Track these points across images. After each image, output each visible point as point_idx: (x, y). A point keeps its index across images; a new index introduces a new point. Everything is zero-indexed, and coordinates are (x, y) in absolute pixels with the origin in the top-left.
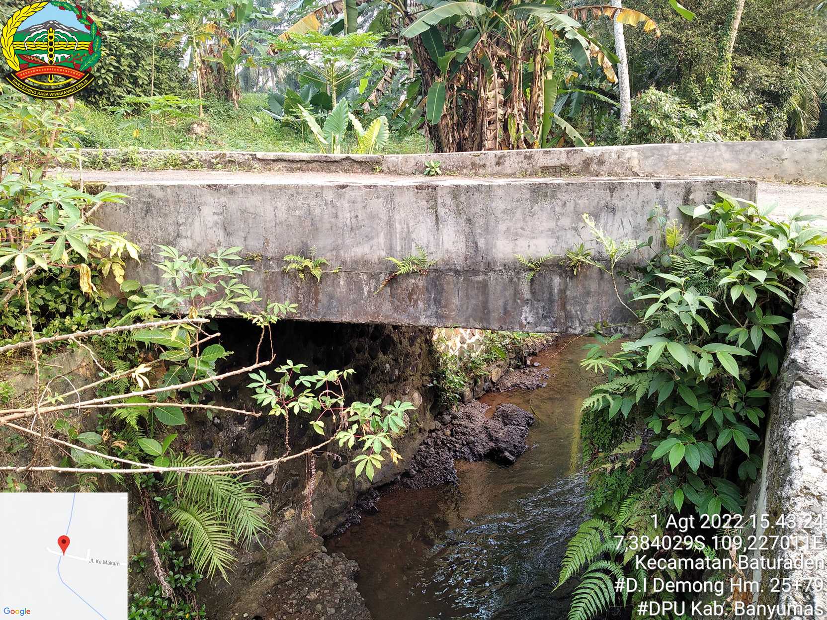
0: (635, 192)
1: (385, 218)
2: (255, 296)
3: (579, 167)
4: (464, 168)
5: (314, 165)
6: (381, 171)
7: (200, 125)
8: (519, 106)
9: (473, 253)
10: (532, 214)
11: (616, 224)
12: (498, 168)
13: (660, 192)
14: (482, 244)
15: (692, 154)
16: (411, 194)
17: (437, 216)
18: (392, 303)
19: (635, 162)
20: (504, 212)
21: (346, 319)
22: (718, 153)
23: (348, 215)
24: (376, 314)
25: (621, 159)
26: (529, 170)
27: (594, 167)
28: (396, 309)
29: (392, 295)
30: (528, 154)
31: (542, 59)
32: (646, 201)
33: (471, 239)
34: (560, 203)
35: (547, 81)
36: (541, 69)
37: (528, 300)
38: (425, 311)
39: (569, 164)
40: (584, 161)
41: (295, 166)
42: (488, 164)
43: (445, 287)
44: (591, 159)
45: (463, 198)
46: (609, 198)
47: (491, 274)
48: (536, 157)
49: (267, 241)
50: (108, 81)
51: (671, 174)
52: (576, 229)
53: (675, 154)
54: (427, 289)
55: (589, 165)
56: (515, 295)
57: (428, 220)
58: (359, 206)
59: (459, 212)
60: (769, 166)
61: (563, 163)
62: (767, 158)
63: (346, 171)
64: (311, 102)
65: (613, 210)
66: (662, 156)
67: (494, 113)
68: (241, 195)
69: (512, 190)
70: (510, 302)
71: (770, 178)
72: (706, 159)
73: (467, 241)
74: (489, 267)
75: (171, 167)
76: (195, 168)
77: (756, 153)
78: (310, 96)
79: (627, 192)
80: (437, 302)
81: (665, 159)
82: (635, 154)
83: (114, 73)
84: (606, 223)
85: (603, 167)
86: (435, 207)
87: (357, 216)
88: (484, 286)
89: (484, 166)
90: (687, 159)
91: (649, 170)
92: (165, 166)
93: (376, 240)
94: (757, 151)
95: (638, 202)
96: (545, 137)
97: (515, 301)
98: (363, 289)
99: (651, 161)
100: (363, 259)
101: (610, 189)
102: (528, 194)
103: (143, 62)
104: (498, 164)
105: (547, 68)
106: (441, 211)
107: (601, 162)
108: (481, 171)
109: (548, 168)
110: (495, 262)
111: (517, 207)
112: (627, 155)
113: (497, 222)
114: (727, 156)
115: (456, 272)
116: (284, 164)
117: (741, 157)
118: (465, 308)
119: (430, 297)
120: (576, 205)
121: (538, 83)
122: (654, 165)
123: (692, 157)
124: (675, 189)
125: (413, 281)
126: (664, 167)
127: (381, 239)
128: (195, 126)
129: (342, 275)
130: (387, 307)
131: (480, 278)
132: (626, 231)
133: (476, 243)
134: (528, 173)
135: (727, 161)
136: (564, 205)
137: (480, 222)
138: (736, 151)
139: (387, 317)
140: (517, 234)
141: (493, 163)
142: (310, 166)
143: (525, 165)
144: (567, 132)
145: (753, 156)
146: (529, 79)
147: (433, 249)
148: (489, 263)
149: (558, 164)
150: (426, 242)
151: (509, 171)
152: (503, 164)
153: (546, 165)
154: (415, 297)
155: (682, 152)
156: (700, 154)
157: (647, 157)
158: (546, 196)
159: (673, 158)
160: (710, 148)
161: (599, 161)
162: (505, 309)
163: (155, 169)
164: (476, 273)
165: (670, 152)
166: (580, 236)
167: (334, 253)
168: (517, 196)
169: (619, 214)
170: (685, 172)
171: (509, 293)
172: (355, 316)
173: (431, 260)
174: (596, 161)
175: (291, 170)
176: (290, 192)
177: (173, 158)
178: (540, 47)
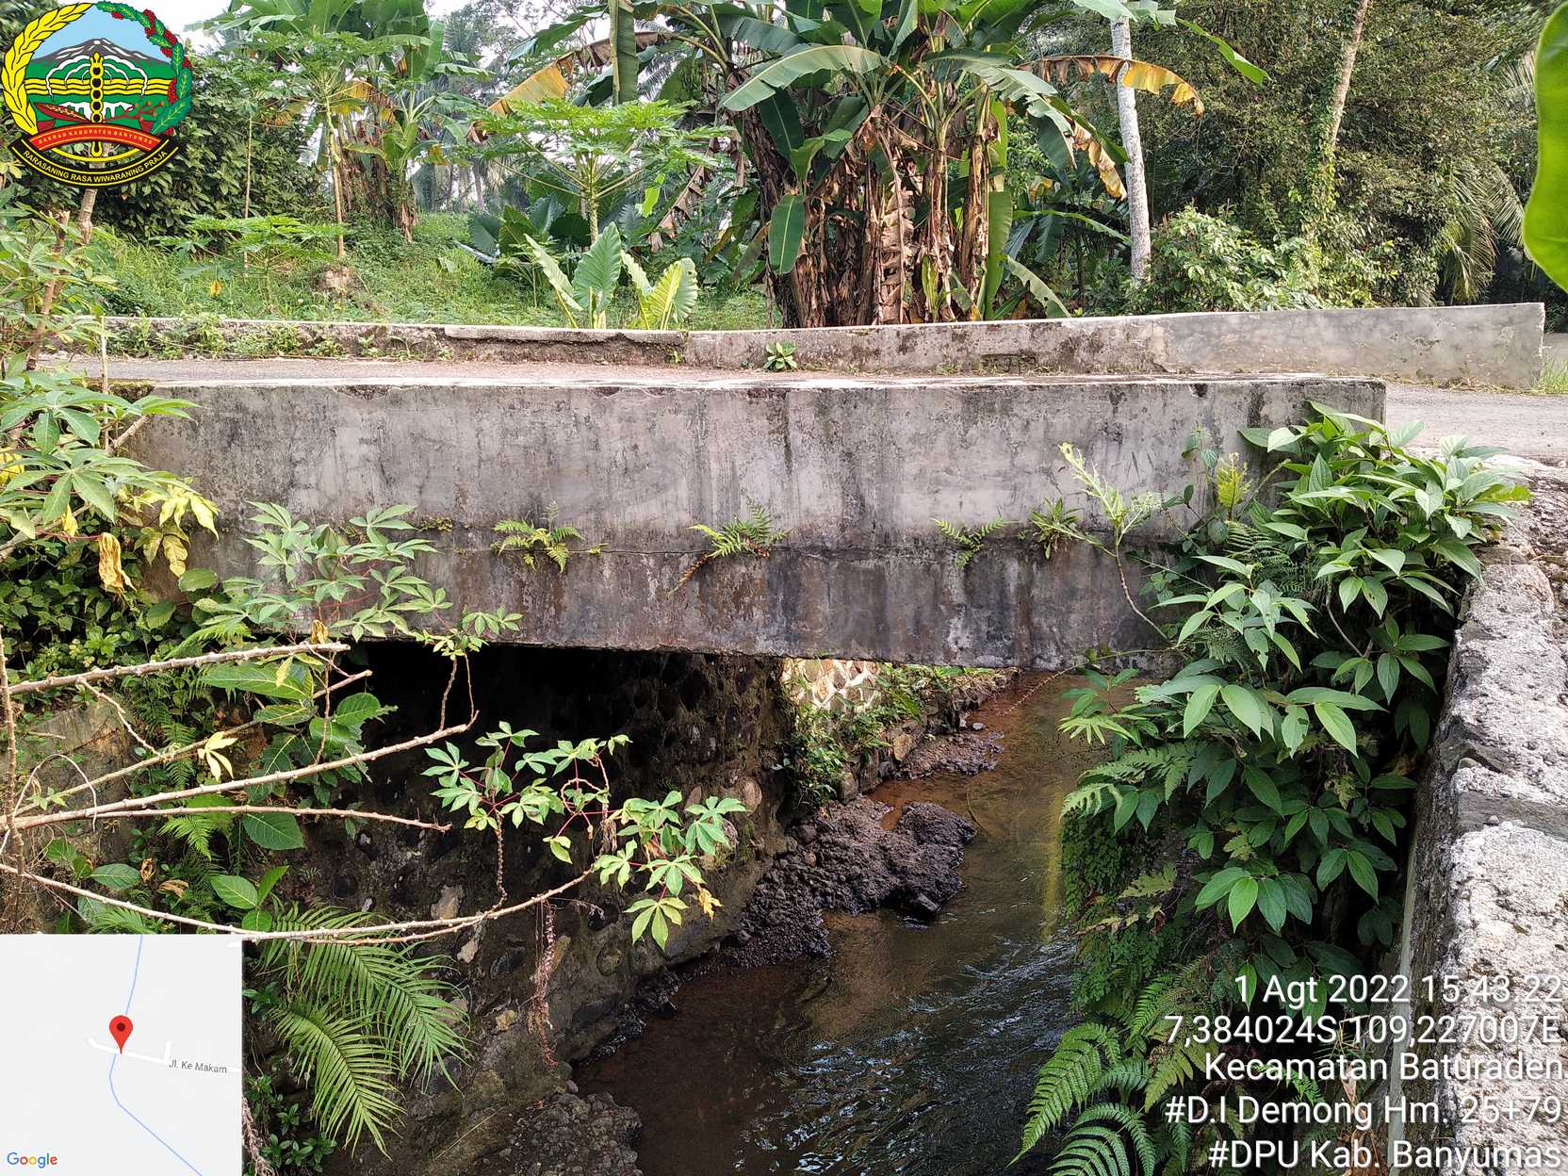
0: (1159, 402)
1: (688, 450)
2: (439, 600)
3: (1055, 355)
4: (840, 356)
5: (556, 349)
6: (683, 362)
7: (339, 272)
8: (942, 241)
9: (857, 518)
10: (966, 444)
11: (1124, 463)
12: (903, 358)
13: (1206, 403)
14: (872, 499)
15: (1264, 332)
16: (737, 410)
17: (787, 446)
18: (703, 611)
19: (1159, 347)
20: (914, 439)
21: (614, 642)
22: (1313, 330)
23: (619, 445)
24: (673, 632)
25: (1131, 341)
26: (961, 362)
27: (1082, 355)
28: (710, 623)
29: (702, 597)
30: (959, 331)
31: (985, 153)
32: (1179, 419)
33: (853, 490)
34: (1018, 423)
35: (994, 195)
36: (982, 171)
37: (959, 605)
38: (765, 626)
39: (1035, 350)
40: (1064, 345)
41: (518, 350)
42: (884, 348)
43: (804, 580)
44: (1077, 341)
45: (836, 413)
46: (1109, 414)
47: (891, 557)
48: (974, 338)
49: (462, 494)
50: (162, 187)
51: (1226, 370)
52: (1048, 472)
53: (1234, 331)
54: (770, 584)
55: (1072, 351)
56: (936, 595)
57: (771, 454)
58: (640, 427)
59: (829, 440)
60: (1407, 355)
61: (1025, 347)
62: (1404, 341)
63: (616, 361)
64: (551, 231)
65: (1118, 437)
66: (1209, 334)
67: (896, 253)
68: (413, 406)
69: (928, 398)
70: (927, 610)
71: (1408, 376)
72: (1292, 341)
73: (844, 495)
74: (887, 542)
75: (282, 353)
76: (327, 354)
77: (1382, 331)
78: (550, 219)
79: (1143, 403)
80: (789, 608)
81: (1214, 341)
82: (1159, 331)
83: (174, 174)
84: (1105, 461)
85: (1099, 356)
86: (784, 430)
87: (636, 447)
88: (878, 578)
89: (877, 352)
90: (1257, 340)
91: (1183, 361)
92: (270, 351)
93: (671, 491)
94: (1385, 327)
95: (1164, 422)
96: (991, 300)
97: (936, 608)
98: (647, 586)
99: (1187, 344)
100: (647, 525)
101: (1111, 396)
102: (957, 407)
103: (230, 153)
104: (903, 349)
105: (995, 171)
106: (796, 437)
107: (1095, 347)
108: (872, 363)
109: (996, 357)
110: (897, 535)
111: (936, 433)
112: (1144, 334)
113: (901, 459)
114: (1329, 334)
115: (825, 552)
116: (498, 348)
117: (1355, 337)
118: (841, 620)
119: (774, 602)
120: (1048, 426)
121: (976, 198)
122: (1194, 352)
123: (1264, 338)
124: (1234, 398)
125: (743, 570)
126: (1211, 355)
127: (683, 491)
128: (329, 274)
129: (607, 558)
130: (692, 619)
131: (870, 564)
132: (1143, 476)
133: (862, 498)
134: (959, 367)
135: (1329, 344)
136: (1026, 426)
137: (869, 458)
138: (1346, 327)
139: (692, 638)
140: (937, 481)
141: (894, 348)
142: (548, 350)
143: (953, 352)
144: (1032, 290)
145: (1377, 335)
146: (961, 190)
147: (779, 509)
148: (887, 536)
149: (1014, 349)
150: (767, 495)
151: (924, 363)
152: (913, 349)
153: (992, 352)
154: (747, 600)
155: (1246, 328)
156: (1279, 331)
157: (1180, 338)
158: (992, 411)
159: (1230, 338)
160: (1297, 320)
161: (1091, 345)
162: (917, 622)
163: (251, 357)
164: (861, 554)
165: (1224, 328)
166: (1055, 484)
167: (592, 516)
168: (939, 409)
169: (1128, 444)
170: (1252, 365)
171: (924, 592)
172: (632, 636)
173: (776, 530)
174: (1085, 344)
175: (511, 359)
176: (507, 401)
177: (286, 335)
178: (982, 132)
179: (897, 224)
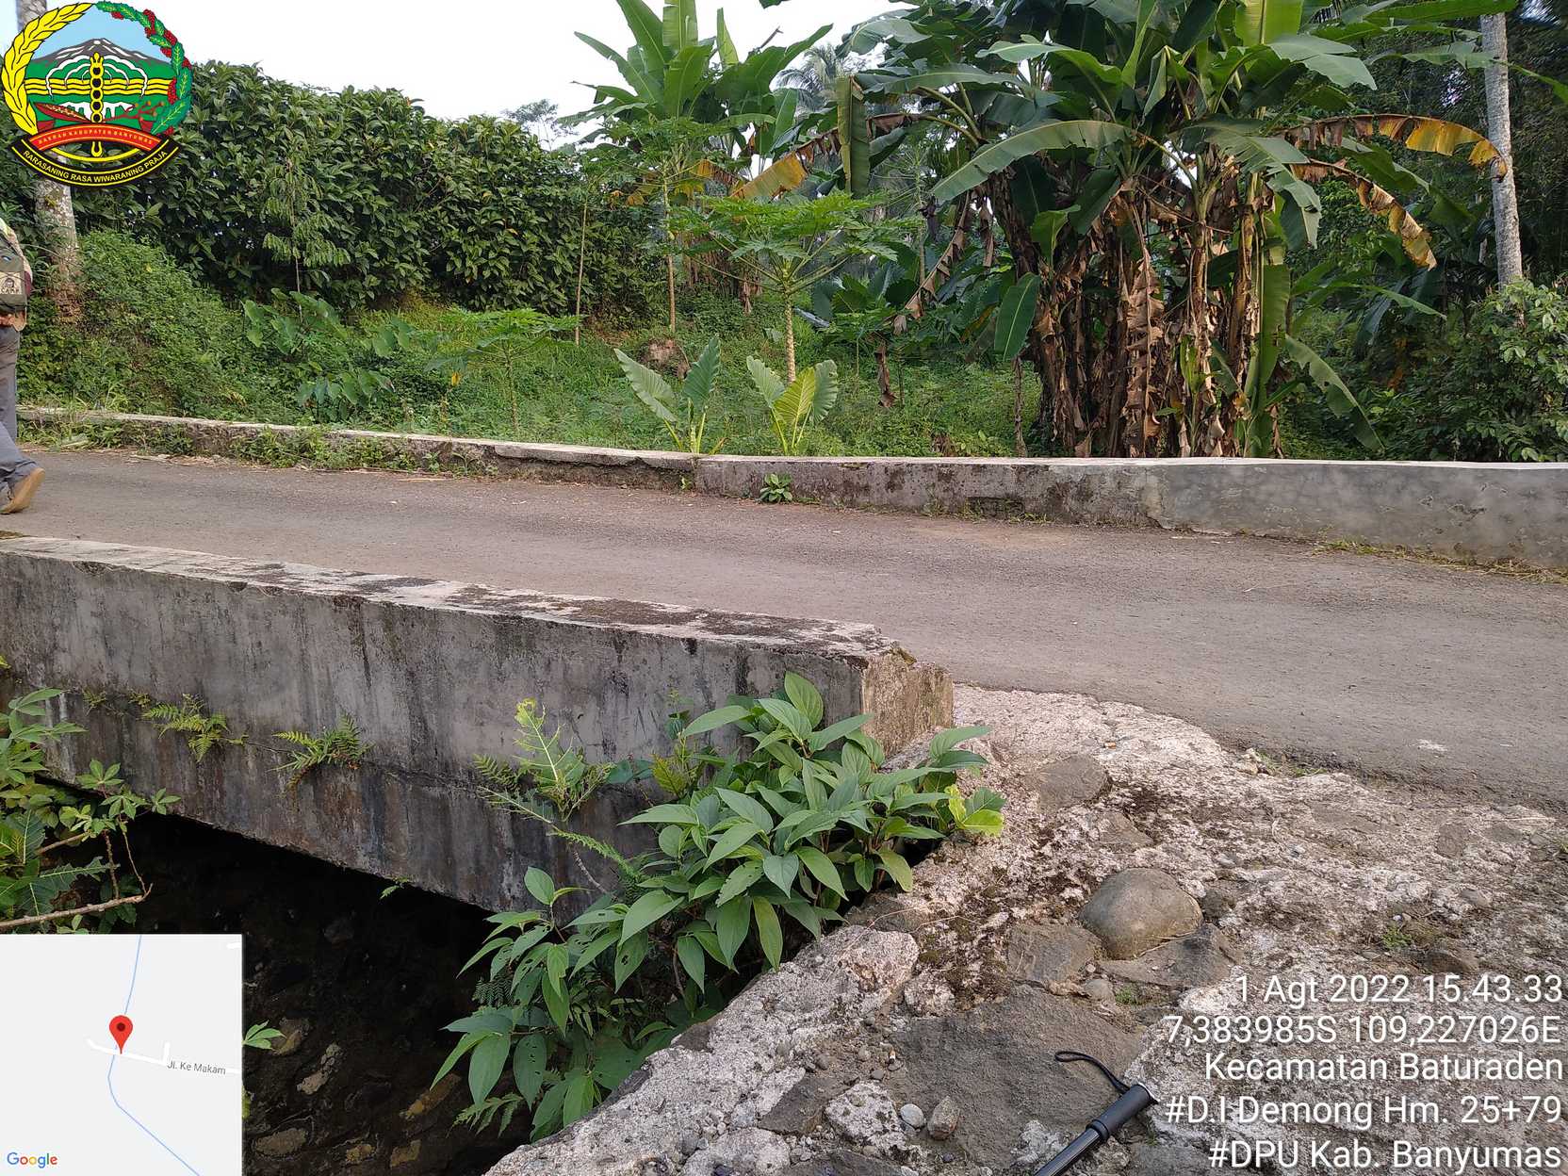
0: (656, 656)
1: (296, 652)
2: (109, 775)
3: (1042, 501)
4: (833, 491)
6: (691, 488)
7: (662, 345)
8: (1203, 324)
9: (422, 741)
10: (502, 677)
11: (631, 721)
12: (890, 495)
13: (697, 662)
14: (432, 725)
15: (1271, 487)
16: (326, 611)
17: (365, 658)
18: (319, 817)
19: (1153, 498)
20: (461, 665)
21: (259, 834)
22: (1327, 489)
23: (248, 640)
24: (298, 834)
25: (1123, 490)
26: (947, 503)
27: (1070, 503)
28: (324, 828)
29: (317, 801)
30: (945, 470)
31: (1258, 225)
32: (675, 676)
33: (417, 713)
34: (542, 661)
35: (1271, 268)
36: (1254, 244)
37: (509, 850)
38: (363, 841)
39: (1021, 494)
40: (1052, 491)
42: (873, 484)
43: (388, 798)
44: (1065, 487)
46: (615, 663)
47: (451, 786)
48: (959, 478)
49: (154, 673)
50: (500, 271)
51: (1227, 530)
52: (569, 717)
53: (1237, 485)
54: (364, 799)
55: (1059, 498)
56: (490, 832)
57: (354, 665)
58: (261, 624)
59: (396, 657)
60: (1442, 523)
61: (1011, 491)
62: (1439, 507)
63: (634, 485)
64: (887, 297)
65: (624, 688)
66: (1208, 487)
67: (1141, 335)
68: (120, 585)
70: (484, 847)
71: (1442, 551)
72: (1303, 500)
73: (411, 716)
74: (448, 768)
77: (1412, 493)
78: (886, 285)
79: (643, 654)
80: (380, 827)
81: (1214, 495)
82: (1153, 481)
83: (510, 258)
84: (616, 713)
85: (1088, 506)
86: (360, 641)
87: (260, 643)
88: (443, 809)
89: (866, 488)
90: (1262, 497)
91: (1180, 516)
93: (287, 691)
94: (1416, 488)
95: (662, 677)
97: (490, 850)
98: (277, 782)
99: (1185, 497)
100: (273, 720)
101: (615, 642)
102: (491, 639)
103: (565, 237)
104: (891, 486)
105: (1271, 242)
106: (372, 650)
107: (1084, 494)
108: (862, 499)
109: (984, 500)
110: (455, 764)
111: (478, 661)
112: (1137, 483)
113: (452, 686)
114: (1348, 494)
115: (401, 772)
117: (1378, 499)
118: (419, 848)
119: (368, 816)
120: (566, 668)
121: (1247, 273)
122: (1191, 507)
123: (1271, 495)
124: (720, 659)
125: (342, 779)
126: (1211, 511)
127: (294, 692)
128: (654, 347)
129: (250, 749)
130: (311, 822)
131: (435, 792)
132: (649, 735)
133: (424, 721)
134: (946, 508)
135: (1348, 507)
136: (548, 666)
137: (427, 681)
138: (1369, 486)
139: (313, 842)
140: (482, 714)
141: (883, 485)
143: (939, 492)
144: (1311, 373)
145: (1406, 498)
147: (365, 724)
148: (447, 765)
149: (1000, 492)
150: (354, 707)
151: (911, 502)
152: (901, 488)
153: (978, 494)
154: (348, 811)
155: (1250, 482)
156: (1288, 487)
157: (1176, 490)
158: (520, 645)
159: (1231, 493)
160: (1311, 476)
161: (1080, 493)
162: (477, 862)
164: (429, 781)
165: (1225, 480)
166: (576, 732)
167: (236, 706)
168: (477, 637)
169: (634, 698)
170: (1256, 526)
171: (480, 829)
172: (271, 832)
173: (365, 741)
174: (1073, 491)
176: (174, 588)
177: (372, 449)
178: (1253, 202)
179: (1144, 303)
